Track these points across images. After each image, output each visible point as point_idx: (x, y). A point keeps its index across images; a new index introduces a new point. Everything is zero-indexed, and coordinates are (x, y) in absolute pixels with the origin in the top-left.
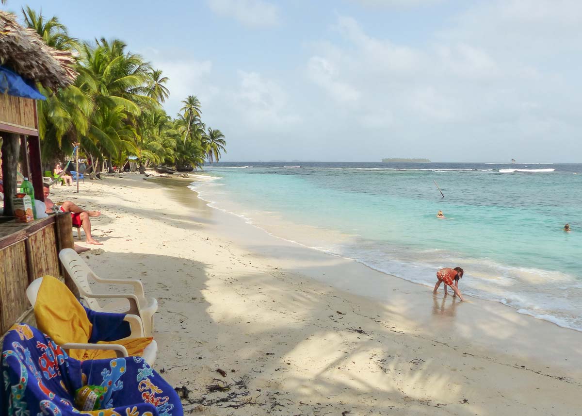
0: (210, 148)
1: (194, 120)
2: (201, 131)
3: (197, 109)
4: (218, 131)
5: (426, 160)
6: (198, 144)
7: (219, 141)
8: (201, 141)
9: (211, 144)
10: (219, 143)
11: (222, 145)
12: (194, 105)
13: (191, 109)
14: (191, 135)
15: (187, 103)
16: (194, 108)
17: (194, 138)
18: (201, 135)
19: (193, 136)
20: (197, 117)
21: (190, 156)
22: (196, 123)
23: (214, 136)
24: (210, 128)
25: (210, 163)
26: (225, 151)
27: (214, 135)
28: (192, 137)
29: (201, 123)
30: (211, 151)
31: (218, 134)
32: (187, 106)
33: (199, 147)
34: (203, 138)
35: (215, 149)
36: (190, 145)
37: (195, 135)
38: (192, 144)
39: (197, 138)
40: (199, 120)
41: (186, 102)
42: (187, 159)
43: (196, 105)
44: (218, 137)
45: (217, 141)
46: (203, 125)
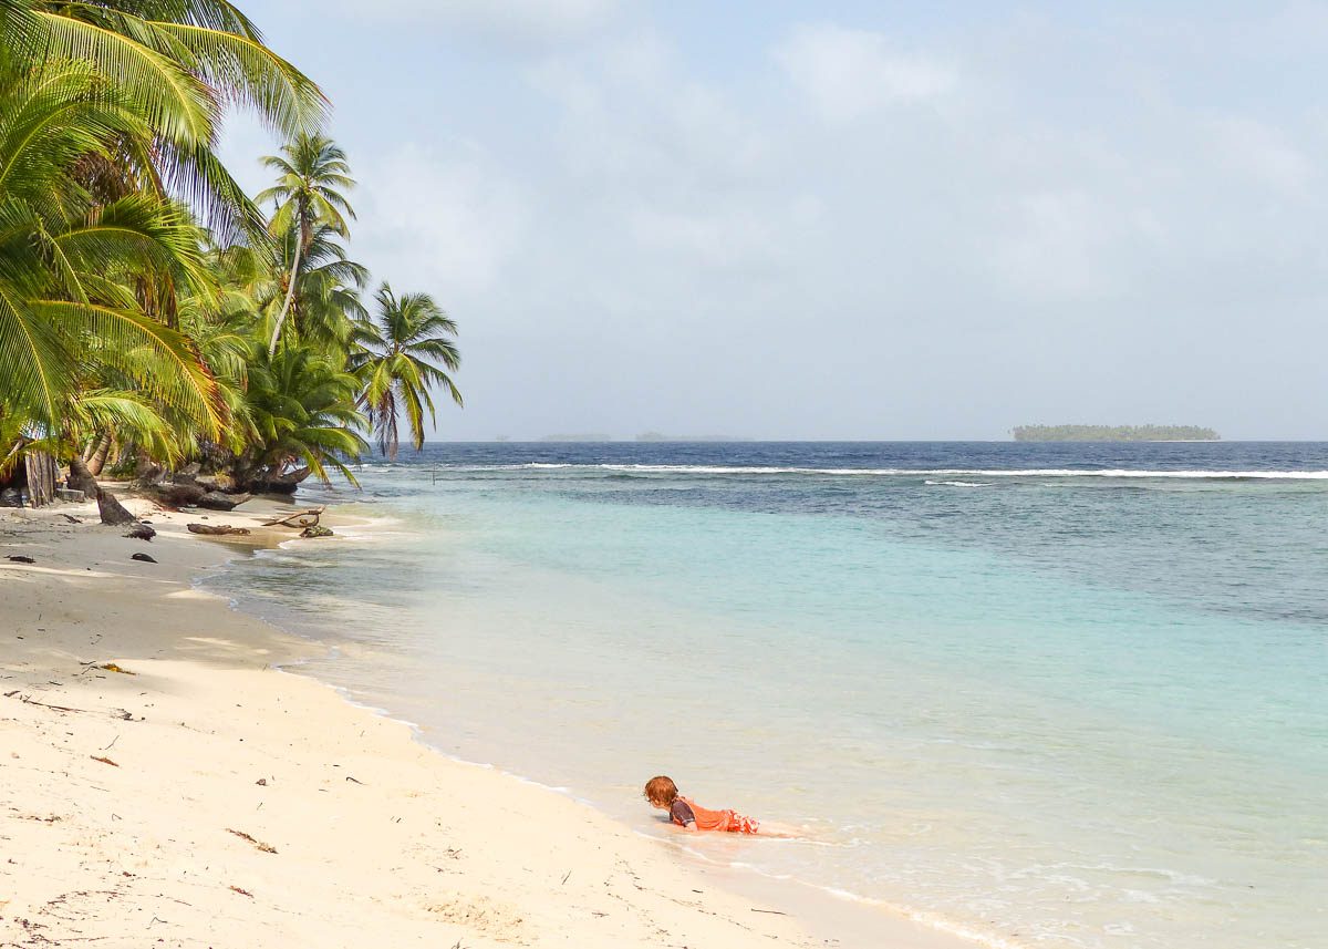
0: (386, 379)
1: (315, 249)
2: (344, 300)
3: (332, 195)
4: (424, 302)
5: (1195, 432)
6: (333, 362)
7: (434, 347)
8: (346, 348)
9: (390, 360)
10: (426, 358)
11: (441, 366)
12: (318, 175)
13: (303, 197)
14: (300, 320)
15: (288, 169)
16: (321, 194)
17: (313, 334)
18: (346, 321)
19: (308, 326)
20: (331, 238)
21: (297, 420)
22: (320, 263)
23: (409, 322)
24: (387, 287)
25: (386, 453)
26: (455, 394)
27: (405, 320)
28: (300, 330)
29: (344, 263)
30: (387, 399)
31: (424, 314)
32: (289, 183)
33: (336, 376)
34: (357, 334)
35: (409, 388)
36: (297, 369)
37: (317, 321)
38: (312, 362)
39: (327, 335)
40: (337, 250)
41: (281, 163)
42: (284, 431)
43: (327, 178)
44: (426, 327)
45: (418, 348)
46: (358, 272)
